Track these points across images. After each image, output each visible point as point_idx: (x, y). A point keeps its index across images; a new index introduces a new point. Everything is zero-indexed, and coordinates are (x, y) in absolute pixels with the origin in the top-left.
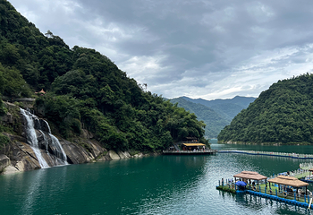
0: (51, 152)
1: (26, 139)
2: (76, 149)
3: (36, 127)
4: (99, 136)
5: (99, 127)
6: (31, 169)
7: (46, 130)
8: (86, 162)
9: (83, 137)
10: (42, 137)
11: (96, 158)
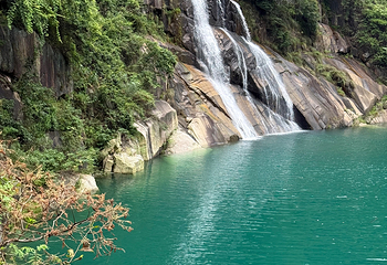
0: (257, 94)
1: (193, 55)
2: (314, 87)
3: (213, 21)
4: (366, 47)
5: (366, 18)
6: (222, 141)
7: (237, 30)
8: (343, 127)
9: (322, 49)
10: (232, 51)
11: (365, 114)
